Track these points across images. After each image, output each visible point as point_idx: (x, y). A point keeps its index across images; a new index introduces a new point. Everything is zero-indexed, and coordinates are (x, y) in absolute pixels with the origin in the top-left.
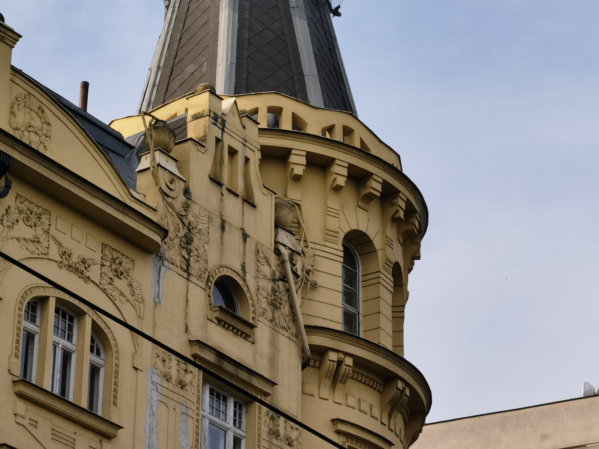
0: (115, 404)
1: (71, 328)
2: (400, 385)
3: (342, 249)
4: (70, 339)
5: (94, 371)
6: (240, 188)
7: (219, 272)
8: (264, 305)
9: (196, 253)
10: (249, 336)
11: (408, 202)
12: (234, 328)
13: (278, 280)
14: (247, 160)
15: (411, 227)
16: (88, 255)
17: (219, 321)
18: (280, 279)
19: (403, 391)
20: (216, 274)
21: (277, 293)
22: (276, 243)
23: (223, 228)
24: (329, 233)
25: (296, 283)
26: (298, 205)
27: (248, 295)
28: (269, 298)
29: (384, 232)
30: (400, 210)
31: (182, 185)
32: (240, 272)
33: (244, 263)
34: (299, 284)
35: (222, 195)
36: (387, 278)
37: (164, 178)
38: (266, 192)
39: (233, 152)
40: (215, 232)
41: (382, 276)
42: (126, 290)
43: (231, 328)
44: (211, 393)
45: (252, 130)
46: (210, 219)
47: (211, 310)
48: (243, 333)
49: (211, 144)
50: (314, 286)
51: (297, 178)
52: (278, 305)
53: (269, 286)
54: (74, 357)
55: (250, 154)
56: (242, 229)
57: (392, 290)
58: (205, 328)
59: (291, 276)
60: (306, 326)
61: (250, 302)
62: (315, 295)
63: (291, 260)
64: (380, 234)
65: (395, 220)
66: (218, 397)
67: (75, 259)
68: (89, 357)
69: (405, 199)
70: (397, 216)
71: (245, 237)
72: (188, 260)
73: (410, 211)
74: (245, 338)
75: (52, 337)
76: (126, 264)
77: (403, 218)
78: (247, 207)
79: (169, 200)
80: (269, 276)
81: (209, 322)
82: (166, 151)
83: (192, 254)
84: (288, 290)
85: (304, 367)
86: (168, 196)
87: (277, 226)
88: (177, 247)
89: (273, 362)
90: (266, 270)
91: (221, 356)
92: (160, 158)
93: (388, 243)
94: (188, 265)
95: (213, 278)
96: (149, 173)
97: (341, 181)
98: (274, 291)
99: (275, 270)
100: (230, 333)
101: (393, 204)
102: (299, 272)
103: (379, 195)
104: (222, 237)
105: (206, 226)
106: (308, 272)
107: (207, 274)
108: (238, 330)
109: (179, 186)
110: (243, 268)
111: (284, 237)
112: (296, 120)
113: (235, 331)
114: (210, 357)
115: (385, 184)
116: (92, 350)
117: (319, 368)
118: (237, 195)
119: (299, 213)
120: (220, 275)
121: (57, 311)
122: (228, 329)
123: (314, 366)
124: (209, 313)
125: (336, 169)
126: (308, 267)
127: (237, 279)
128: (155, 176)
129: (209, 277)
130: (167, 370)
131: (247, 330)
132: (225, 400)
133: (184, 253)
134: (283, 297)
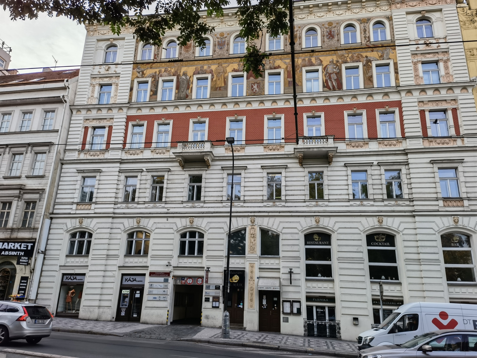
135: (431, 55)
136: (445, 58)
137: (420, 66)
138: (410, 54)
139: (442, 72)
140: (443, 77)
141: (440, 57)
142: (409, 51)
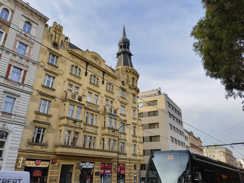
0: (114, 91)
4: (110, 86)
5: (112, 89)
10: (125, 86)
14: (124, 71)
15: (138, 77)
16: (112, 79)
19: (137, 90)
32: (124, 81)
37: (118, 73)
45: (125, 69)
47: (122, 84)
49: (121, 70)
56: (124, 77)
57: (136, 82)
60: (129, 85)
61: (125, 83)
66: (122, 91)
67: (110, 80)
84: (128, 82)
87: (127, 77)
88: (119, 79)
89: (127, 88)
90: (126, 80)
92: (117, 71)
96: (116, 73)
100: (123, 86)
105: (121, 77)
114: (122, 88)
116: (112, 87)
119: (129, 76)
121: (109, 84)
126: (129, 80)
129: (121, 81)
130: (118, 89)
135: (25, 41)
136: (31, 46)
137: (18, 43)
138: (15, 34)
139: (27, 51)
140: (27, 54)
141: (29, 44)
142: (16, 33)
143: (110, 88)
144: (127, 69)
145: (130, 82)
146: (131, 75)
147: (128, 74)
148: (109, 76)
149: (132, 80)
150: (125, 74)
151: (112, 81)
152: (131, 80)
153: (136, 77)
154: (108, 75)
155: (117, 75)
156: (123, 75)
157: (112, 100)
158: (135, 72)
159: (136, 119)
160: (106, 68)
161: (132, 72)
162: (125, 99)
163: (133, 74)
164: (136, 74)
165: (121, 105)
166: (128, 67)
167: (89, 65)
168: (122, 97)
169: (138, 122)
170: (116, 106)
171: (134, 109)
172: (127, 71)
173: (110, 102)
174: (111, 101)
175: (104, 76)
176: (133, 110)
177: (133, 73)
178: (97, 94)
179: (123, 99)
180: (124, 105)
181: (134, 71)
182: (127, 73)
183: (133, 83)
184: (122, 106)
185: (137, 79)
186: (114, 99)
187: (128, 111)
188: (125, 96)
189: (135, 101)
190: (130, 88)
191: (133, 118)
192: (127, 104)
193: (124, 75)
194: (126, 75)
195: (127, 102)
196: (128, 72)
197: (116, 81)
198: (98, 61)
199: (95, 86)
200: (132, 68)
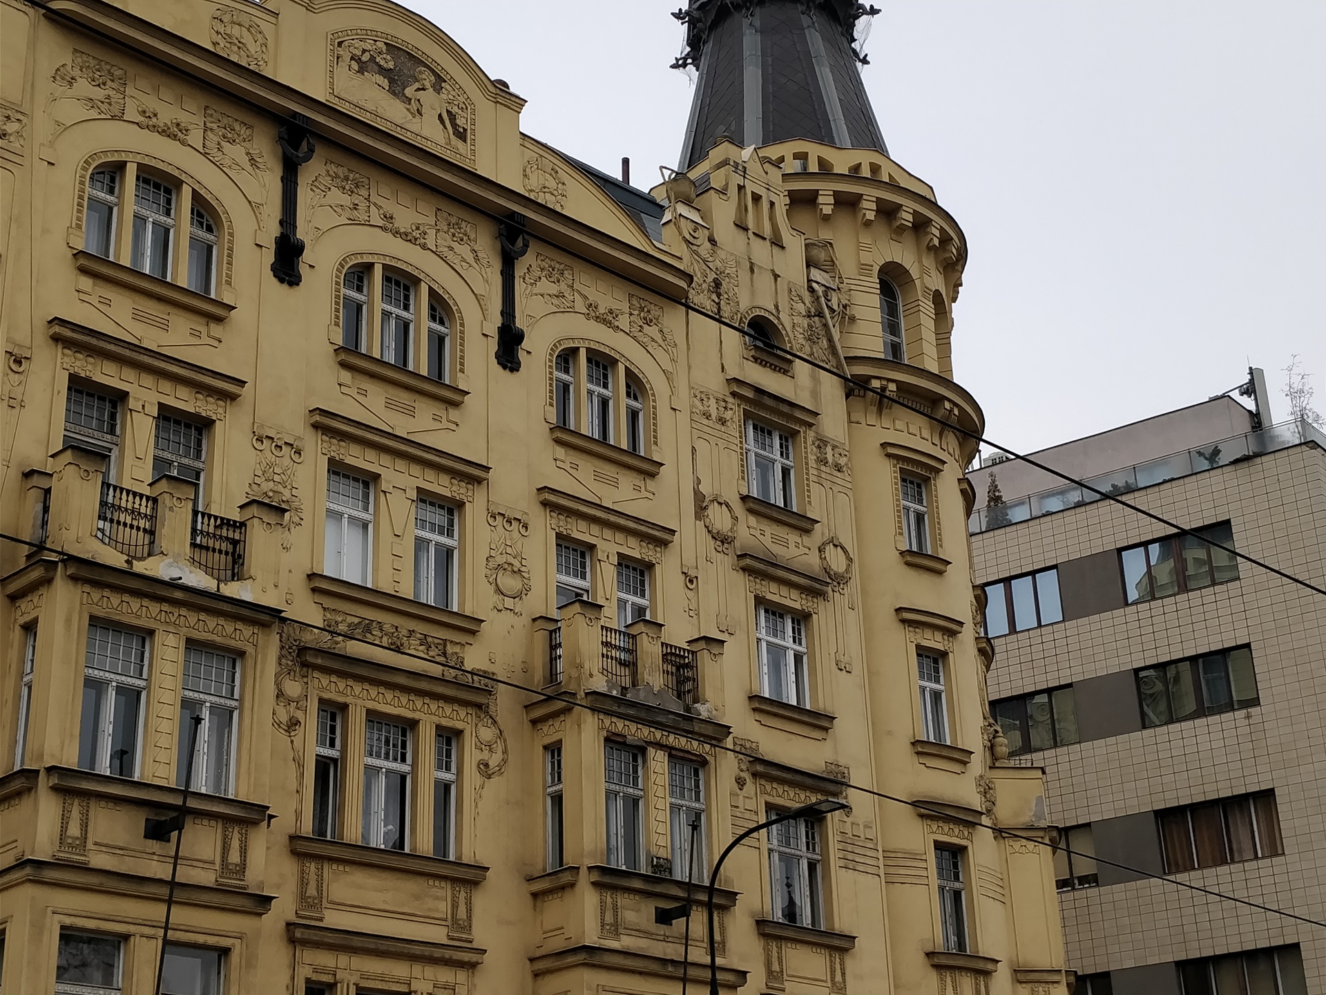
0: (656, 443)
1: (606, 377)
2: (947, 405)
3: (878, 281)
4: (605, 386)
5: (633, 415)
6: (767, 231)
7: (752, 313)
8: (802, 341)
9: (726, 296)
10: (788, 371)
11: (942, 230)
12: (771, 365)
13: (814, 316)
14: (772, 204)
15: (947, 255)
16: (615, 306)
17: (756, 359)
18: (815, 316)
19: (951, 411)
20: (749, 315)
21: (814, 329)
22: (809, 281)
23: (752, 271)
24: (864, 268)
25: (832, 318)
26: (830, 244)
27: (784, 332)
28: (806, 334)
29: (920, 262)
30: (935, 238)
31: (706, 232)
32: (774, 312)
33: (777, 302)
34: (836, 318)
35: (749, 239)
36: (927, 307)
37: (686, 228)
38: (794, 233)
39: (756, 198)
40: (744, 275)
41: (920, 303)
42: (658, 337)
43: (768, 365)
44: (755, 428)
45: (775, 175)
46: (738, 263)
47: (746, 349)
48: (780, 369)
49: (733, 191)
50: (853, 319)
51: (826, 218)
52: (816, 339)
53: (805, 322)
54: (611, 403)
55: (774, 198)
56: (773, 271)
57: (934, 317)
58: (741, 367)
59: (826, 311)
60: (845, 358)
61: (786, 339)
62: (855, 329)
63: (826, 296)
64: (916, 263)
65: (930, 248)
66: (762, 430)
67: (602, 310)
68: (624, 401)
69: (939, 227)
70: (931, 244)
71: (776, 276)
72: (718, 304)
73: (945, 240)
74: (784, 373)
75: (585, 385)
76: (655, 312)
77: (938, 245)
78: (776, 250)
79: (695, 248)
80: (804, 313)
81: (745, 360)
82: (688, 202)
83: (721, 297)
84: (825, 325)
85: (847, 397)
86: (692, 244)
87: (808, 266)
88: (706, 292)
89: (815, 394)
90: (801, 308)
91: (759, 391)
92: (682, 209)
93: (924, 271)
94: (719, 310)
95: (746, 319)
96: (672, 224)
97: (871, 216)
98: (810, 326)
99: (810, 306)
100: (769, 369)
101: (928, 233)
102: (835, 307)
103: (910, 225)
104: (752, 280)
105: (735, 269)
106: (845, 307)
107: (739, 316)
108: (776, 366)
109: (702, 235)
110: (777, 307)
111: (816, 274)
112: (821, 162)
113: (773, 367)
114: (750, 394)
115: (915, 214)
116: (628, 395)
117: (864, 396)
118: (765, 239)
119: (831, 251)
120: (753, 315)
121: (589, 360)
122: (765, 366)
123: (859, 396)
124: (745, 351)
125: (865, 204)
126: (844, 302)
127: (771, 318)
128: (679, 228)
129: (741, 318)
130: (706, 408)
131: (785, 366)
132: (770, 433)
133: (714, 297)
134: (820, 332)
143: (604, 403)
144: (813, 167)
145: (860, 327)
146: (866, 239)
147: (825, 234)
148: (578, 265)
149: (875, 300)
150: (787, 236)
151: (623, 322)
152: (859, 298)
153: (929, 262)
154: (567, 260)
155: (680, 249)
156: (761, 251)
157: (635, 549)
158: (909, 205)
159: (960, 757)
160: (535, 181)
161: (869, 209)
162: (803, 525)
163: (881, 230)
164: (921, 225)
165: (759, 601)
166: (814, 150)
167: (320, 151)
168: (757, 507)
169: (986, 790)
170: (694, 613)
171: (934, 641)
172: (802, 201)
173: (608, 573)
174: (624, 562)
175: (519, 271)
176: (922, 652)
177: (887, 212)
178: (442, 486)
179: (770, 529)
180: (793, 600)
181: (893, 186)
182: (805, 218)
183: (892, 327)
184: (775, 612)
185: (936, 282)
186: (659, 538)
187: (857, 668)
188: (804, 493)
189: (938, 541)
190: (855, 388)
191: (924, 749)
192: (840, 580)
193: (777, 243)
194: (795, 245)
195: (837, 562)
196: (826, 203)
197: (673, 319)
198: (428, 97)
199: (404, 397)
200: (865, 158)
